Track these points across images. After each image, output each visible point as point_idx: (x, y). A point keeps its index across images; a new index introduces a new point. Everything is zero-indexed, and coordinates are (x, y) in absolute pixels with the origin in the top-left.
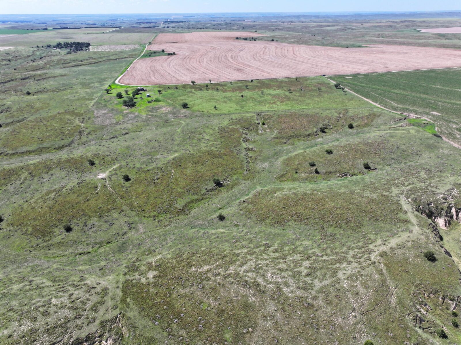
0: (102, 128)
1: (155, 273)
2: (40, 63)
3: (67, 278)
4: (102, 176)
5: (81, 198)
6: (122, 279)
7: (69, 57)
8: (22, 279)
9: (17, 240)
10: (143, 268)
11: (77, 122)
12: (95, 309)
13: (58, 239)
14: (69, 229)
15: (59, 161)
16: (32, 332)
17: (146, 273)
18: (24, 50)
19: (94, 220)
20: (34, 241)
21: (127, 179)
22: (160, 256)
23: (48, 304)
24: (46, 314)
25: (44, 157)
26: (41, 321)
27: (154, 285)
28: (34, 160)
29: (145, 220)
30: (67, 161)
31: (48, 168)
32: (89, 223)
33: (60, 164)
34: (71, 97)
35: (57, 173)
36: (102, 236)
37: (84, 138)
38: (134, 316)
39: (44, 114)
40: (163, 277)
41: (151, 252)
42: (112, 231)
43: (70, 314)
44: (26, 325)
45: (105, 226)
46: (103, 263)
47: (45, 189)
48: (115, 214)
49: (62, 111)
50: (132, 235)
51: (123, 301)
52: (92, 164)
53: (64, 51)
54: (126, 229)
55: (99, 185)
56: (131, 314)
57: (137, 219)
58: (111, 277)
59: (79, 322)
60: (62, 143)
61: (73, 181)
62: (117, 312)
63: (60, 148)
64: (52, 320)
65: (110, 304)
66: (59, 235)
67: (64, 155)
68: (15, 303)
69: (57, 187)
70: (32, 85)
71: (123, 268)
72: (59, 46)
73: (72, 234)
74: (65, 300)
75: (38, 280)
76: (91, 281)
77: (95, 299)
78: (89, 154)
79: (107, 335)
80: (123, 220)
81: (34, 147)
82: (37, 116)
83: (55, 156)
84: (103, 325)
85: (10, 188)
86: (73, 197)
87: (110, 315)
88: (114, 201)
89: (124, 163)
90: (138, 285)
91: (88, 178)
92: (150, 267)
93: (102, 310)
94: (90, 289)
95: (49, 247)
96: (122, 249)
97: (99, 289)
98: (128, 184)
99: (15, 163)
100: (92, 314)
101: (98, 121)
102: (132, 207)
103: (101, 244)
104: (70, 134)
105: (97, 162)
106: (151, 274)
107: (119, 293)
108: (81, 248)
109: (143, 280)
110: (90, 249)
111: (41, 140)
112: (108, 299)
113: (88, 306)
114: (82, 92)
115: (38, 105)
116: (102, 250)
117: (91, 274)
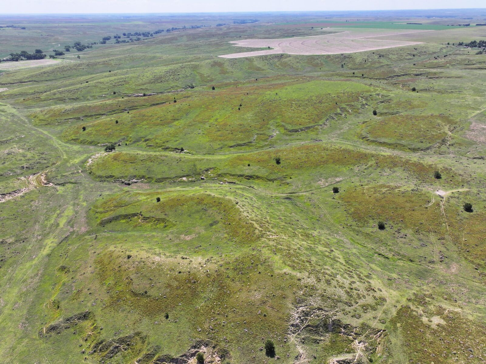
0: (471, 143)
1: (443, 322)
2: (442, 61)
3: (357, 267)
4: (441, 193)
5: (408, 205)
6: (404, 302)
8: (327, 245)
9: (340, 213)
10: (432, 307)
11: (446, 129)
12: (365, 308)
13: (369, 230)
14: (381, 227)
15: (407, 162)
16: (313, 288)
17: (432, 314)
18: (433, 46)
19: (409, 232)
20: (350, 221)
21: (468, 208)
22: (458, 310)
23: (333, 276)
24: (328, 282)
25: (396, 152)
26: (322, 286)
27: (434, 332)
28: (386, 152)
29: (464, 262)
30: (415, 164)
31: (393, 163)
32: (403, 232)
33: (406, 165)
34: (453, 102)
35: (399, 172)
36: (407, 251)
37: (444, 148)
38: (395, 344)
39: (417, 112)
40: (449, 333)
41: (449, 298)
42: (421, 252)
43: (345, 297)
44: (312, 281)
45: (416, 243)
46: (394, 276)
47: (381, 182)
48: (433, 238)
49: (437, 114)
50: (440, 268)
51: (393, 322)
52: (438, 177)
53: (473, 51)
54: (436, 258)
55: (433, 201)
56: (393, 340)
57: (455, 256)
58: (395, 293)
59: (348, 309)
60: (420, 145)
61: (408, 186)
62: (381, 327)
63: (414, 150)
64: (330, 290)
65: (380, 314)
66: (372, 228)
67: (414, 157)
68: (314, 259)
69: (392, 184)
70: (421, 83)
71: (410, 293)
72: (473, 44)
73: (382, 232)
74: (347, 283)
75: (336, 253)
76: (375, 283)
77: (369, 300)
78: (440, 166)
79: (362, 338)
80: (438, 247)
81: (392, 141)
82: (410, 113)
83: (405, 156)
84: (364, 327)
85: (356, 169)
86: (401, 200)
87: (375, 324)
88: (440, 224)
89: (474, 190)
90: (417, 319)
91: (426, 189)
92: (440, 312)
93: (370, 314)
94: (370, 289)
95: (358, 233)
96: (421, 275)
97: (378, 294)
98: (466, 214)
99: (370, 149)
100: (360, 311)
101: (470, 135)
102: (456, 240)
103: (403, 257)
104: (432, 139)
105: (443, 177)
106: (436, 320)
107: (394, 312)
108: (383, 250)
109: (425, 320)
110: (390, 256)
111: (402, 137)
112: (381, 309)
113: (361, 302)
114: (470, 98)
115: (416, 103)
116: (401, 263)
117: (379, 277)
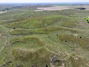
0: (81, 26)
1: (78, 59)
2: (74, 11)
3: (62, 49)
4: (76, 35)
5: (70, 38)
6: (71, 55)
7: (80, 11)
8: (56, 46)
9: (58, 39)
10: (76, 56)
11: (76, 23)
12: (64, 57)
13: (64, 42)
14: (66, 42)
15: (70, 29)
17: (76, 58)
20: (60, 41)
21: (81, 38)
22: (80, 56)
23: (58, 51)
24: (57, 53)
25: (68, 28)
27: (76, 61)
28: (66, 28)
29: (81, 47)
31: (67, 30)
32: (70, 42)
34: (77, 18)
35: (68, 31)
36: (71, 46)
37: (76, 27)
39: (71, 21)
40: (79, 61)
41: (79, 54)
42: (73, 46)
43: (60, 55)
44: (54, 53)
45: (72, 44)
46: (69, 51)
47: (65, 33)
48: (75, 43)
49: (74, 21)
50: (77, 49)
52: (75, 32)
53: (80, 10)
54: (76, 47)
55: (75, 37)
56: (69, 63)
57: (79, 46)
58: (69, 54)
59: (61, 57)
61: (70, 34)
62: (67, 60)
63: (71, 27)
68: (54, 48)
69: (67, 34)
70: (71, 15)
71: (72, 54)
72: (79, 8)
74: (60, 52)
75: (58, 47)
76: (65, 52)
78: (75, 30)
79: (64, 63)
80: (76, 45)
81: (66, 26)
82: (69, 21)
84: (64, 61)
85: (61, 31)
88: (76, 41)
89: (82, 34)
90: (73, 58)
91: (73, 34)
94: (65, 53)
95: (62, 43)
96: (73, 50)
97: (66, 54)
98: (81, 39)
99: (63, 27)
100: (63, 58)
101: (80, 24)
102: (79, 44)
104: (74, 25)
106: (77, 59)
107: (69, 58)
108: (66, 46)
109: (75, 58)
110: (68, 47)
111: (68, 25)
112: (67, 57)
114: (80, 18)
115: (70, 19)
116: (70, 48)
